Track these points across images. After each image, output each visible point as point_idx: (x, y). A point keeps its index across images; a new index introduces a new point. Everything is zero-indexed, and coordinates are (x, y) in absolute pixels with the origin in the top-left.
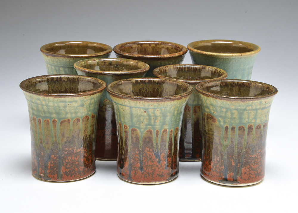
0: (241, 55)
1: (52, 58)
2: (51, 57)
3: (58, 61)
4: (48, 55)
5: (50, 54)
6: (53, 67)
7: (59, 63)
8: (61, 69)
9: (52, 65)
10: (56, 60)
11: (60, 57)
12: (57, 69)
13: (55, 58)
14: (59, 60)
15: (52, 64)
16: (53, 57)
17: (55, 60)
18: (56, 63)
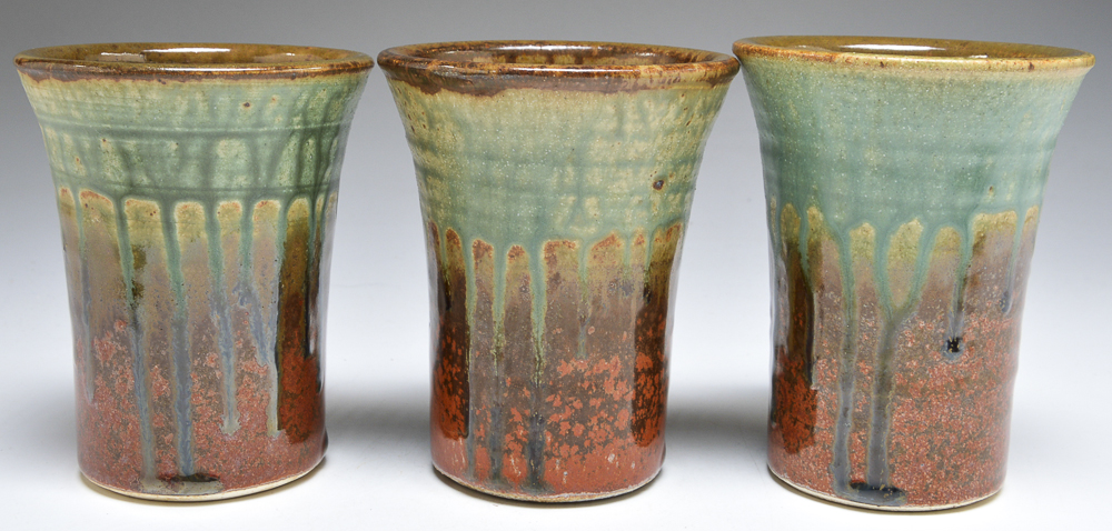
0: (1031, 67)
1: (57, 84)
2: (54, 81)
3: (89, 101)
4: (40, 73)
5: (48, 65)
6: (68, 138)
7: (91, 115)
8: (103, 145)
9: (65, 128)
10: (79, 94)
11: (94, 80)
12: (87, 146)
13: (72, 84)
14: (91, 97)
15: (60, 121)
16: (63, 80)
17: (74, 95)
18: (76, 114)
